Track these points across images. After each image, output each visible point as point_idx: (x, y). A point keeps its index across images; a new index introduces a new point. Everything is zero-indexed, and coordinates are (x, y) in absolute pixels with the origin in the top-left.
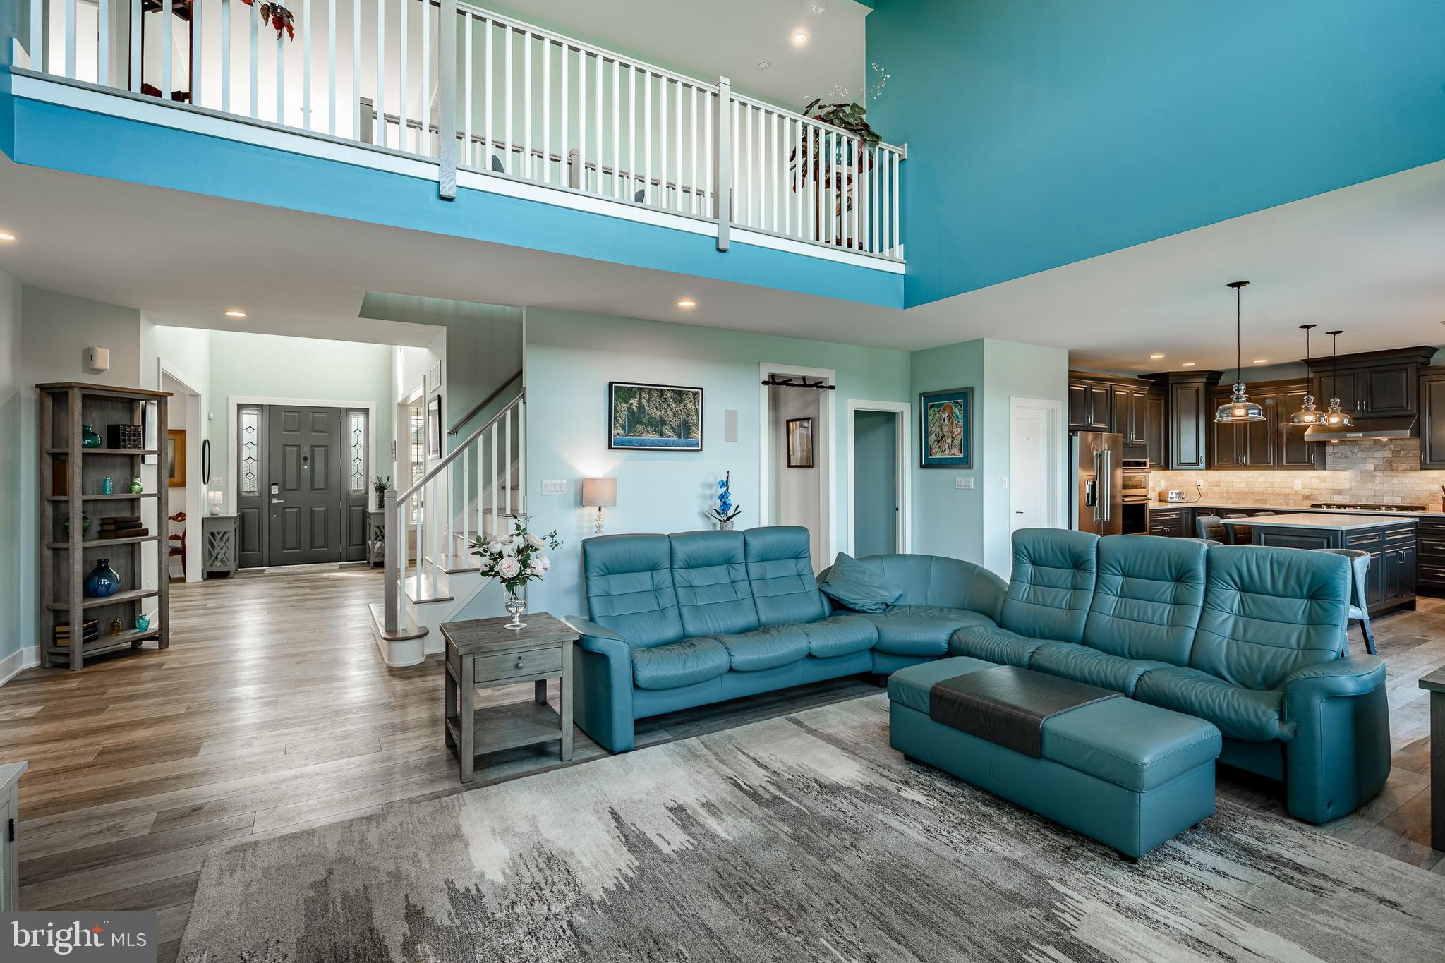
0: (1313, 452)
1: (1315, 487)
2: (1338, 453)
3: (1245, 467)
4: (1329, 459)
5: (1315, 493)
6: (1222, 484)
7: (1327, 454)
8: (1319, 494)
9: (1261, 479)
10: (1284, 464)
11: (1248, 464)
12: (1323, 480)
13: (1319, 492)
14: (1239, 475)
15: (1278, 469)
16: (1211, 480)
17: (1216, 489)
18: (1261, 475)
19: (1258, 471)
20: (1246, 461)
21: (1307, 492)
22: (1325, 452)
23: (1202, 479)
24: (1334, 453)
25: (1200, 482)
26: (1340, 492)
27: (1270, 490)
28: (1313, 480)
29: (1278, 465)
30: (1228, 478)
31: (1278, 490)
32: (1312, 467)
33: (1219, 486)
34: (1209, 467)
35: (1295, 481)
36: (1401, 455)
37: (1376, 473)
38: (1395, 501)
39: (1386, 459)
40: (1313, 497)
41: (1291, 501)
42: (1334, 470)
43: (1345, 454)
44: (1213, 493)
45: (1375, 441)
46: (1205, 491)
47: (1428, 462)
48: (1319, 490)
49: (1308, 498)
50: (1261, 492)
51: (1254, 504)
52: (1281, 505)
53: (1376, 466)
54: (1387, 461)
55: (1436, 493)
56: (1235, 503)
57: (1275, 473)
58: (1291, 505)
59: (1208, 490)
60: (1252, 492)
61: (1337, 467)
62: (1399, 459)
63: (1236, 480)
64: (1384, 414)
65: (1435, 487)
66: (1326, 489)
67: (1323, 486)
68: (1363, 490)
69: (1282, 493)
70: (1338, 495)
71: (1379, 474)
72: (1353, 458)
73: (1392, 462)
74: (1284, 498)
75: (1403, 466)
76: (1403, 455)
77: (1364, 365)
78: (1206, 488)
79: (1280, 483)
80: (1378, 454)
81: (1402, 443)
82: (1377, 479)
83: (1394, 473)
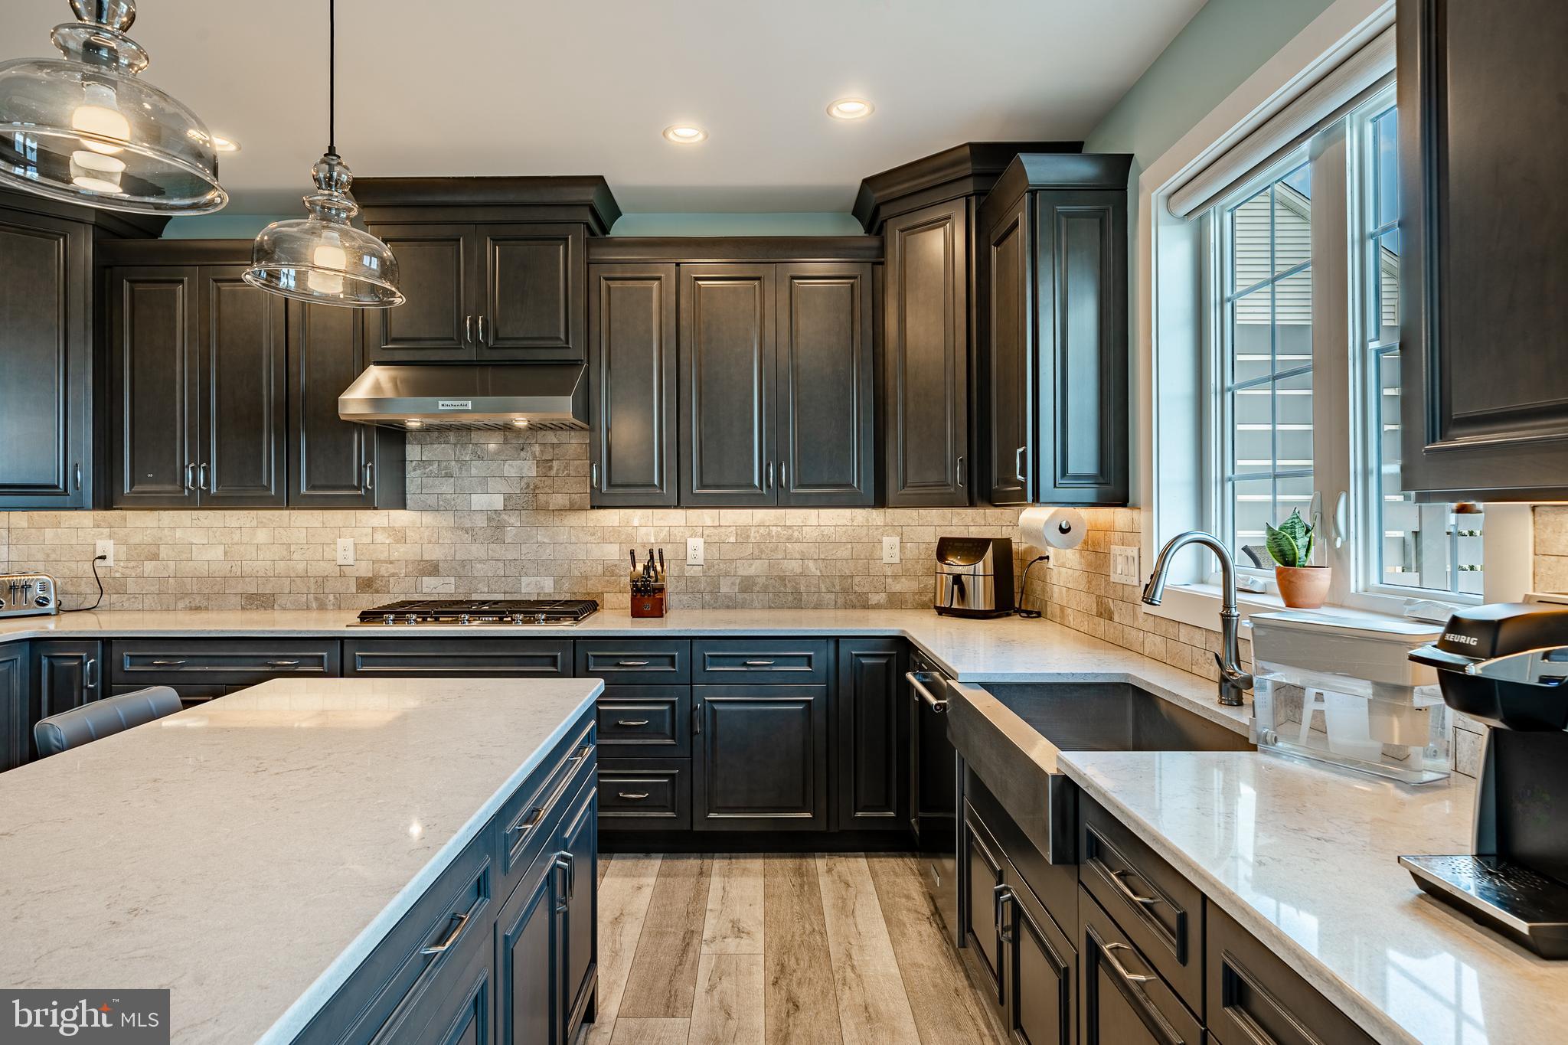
0: (369, 458)
1: (383, 556)
2: (430, 462)
3: (209, 502)
4: (414, 479)
5: (383, 572)
7: (409, 467)
8: (393, 575)
9: (262, 536)
10: (303, 490)
11: (214, 490)
12: (400, 536)
13: (392, 569)
14: (206, 523)
15: (288, 507)
16: (136, 539)
17: (149, 567)
18: (261, 525)
19: (254, 513)
20: (207, 482)
21: (365, 570)
22: (404, 460)
23: (110, 537)
24: (423, 464)
25: (106, 546)
26: (433, 569)
27: (281, 566)
28: (380, 537)
29: (289, 500)
30: (179, 533)
31: (300, 567)
32: (366, 502)
33: (155, 557)
34: (106, 498)
35: (338, 539)
36: (553, 473)
37: (506, 517)
38: (542, 588)
39: (525, 480)
40: (378, 584)
41: (331, 597)
42: (424, 509)
43: (446, 468)
44: (140, 580)
45: (505, 435)
46: (118, 575)
47: (604, 489)
48: (391, 562)
49: (369, 587)
50: (261, 574)
51: (243, 608)
52: (308, 608)
53: (508, 498)
54: (528, 486)
55: (616, 566)
56: (198, 609)
57: (293, 519)
58: (331, 608)
59: (128, 572)
60: (239, 574)
61: (429, 502)
62: (549, 482)
63: (198, 538)
64: (520, 355)
65: (613, 552)
66: (406, 561)
67: (400, 552)
68: (481, 561)
69: (309, 575)
70: (430, 575)
71: (513, 519)
72: (463, 480)
73: (536, 487)
74: (313, 587)
75: (559, 500)
76: (557, 470)
77: (480, 215)
78: (122, 564)
79: (306, 547)
80: (511, 469)
81: (555, 441)
82: (510, 534)
83: (541, 517)
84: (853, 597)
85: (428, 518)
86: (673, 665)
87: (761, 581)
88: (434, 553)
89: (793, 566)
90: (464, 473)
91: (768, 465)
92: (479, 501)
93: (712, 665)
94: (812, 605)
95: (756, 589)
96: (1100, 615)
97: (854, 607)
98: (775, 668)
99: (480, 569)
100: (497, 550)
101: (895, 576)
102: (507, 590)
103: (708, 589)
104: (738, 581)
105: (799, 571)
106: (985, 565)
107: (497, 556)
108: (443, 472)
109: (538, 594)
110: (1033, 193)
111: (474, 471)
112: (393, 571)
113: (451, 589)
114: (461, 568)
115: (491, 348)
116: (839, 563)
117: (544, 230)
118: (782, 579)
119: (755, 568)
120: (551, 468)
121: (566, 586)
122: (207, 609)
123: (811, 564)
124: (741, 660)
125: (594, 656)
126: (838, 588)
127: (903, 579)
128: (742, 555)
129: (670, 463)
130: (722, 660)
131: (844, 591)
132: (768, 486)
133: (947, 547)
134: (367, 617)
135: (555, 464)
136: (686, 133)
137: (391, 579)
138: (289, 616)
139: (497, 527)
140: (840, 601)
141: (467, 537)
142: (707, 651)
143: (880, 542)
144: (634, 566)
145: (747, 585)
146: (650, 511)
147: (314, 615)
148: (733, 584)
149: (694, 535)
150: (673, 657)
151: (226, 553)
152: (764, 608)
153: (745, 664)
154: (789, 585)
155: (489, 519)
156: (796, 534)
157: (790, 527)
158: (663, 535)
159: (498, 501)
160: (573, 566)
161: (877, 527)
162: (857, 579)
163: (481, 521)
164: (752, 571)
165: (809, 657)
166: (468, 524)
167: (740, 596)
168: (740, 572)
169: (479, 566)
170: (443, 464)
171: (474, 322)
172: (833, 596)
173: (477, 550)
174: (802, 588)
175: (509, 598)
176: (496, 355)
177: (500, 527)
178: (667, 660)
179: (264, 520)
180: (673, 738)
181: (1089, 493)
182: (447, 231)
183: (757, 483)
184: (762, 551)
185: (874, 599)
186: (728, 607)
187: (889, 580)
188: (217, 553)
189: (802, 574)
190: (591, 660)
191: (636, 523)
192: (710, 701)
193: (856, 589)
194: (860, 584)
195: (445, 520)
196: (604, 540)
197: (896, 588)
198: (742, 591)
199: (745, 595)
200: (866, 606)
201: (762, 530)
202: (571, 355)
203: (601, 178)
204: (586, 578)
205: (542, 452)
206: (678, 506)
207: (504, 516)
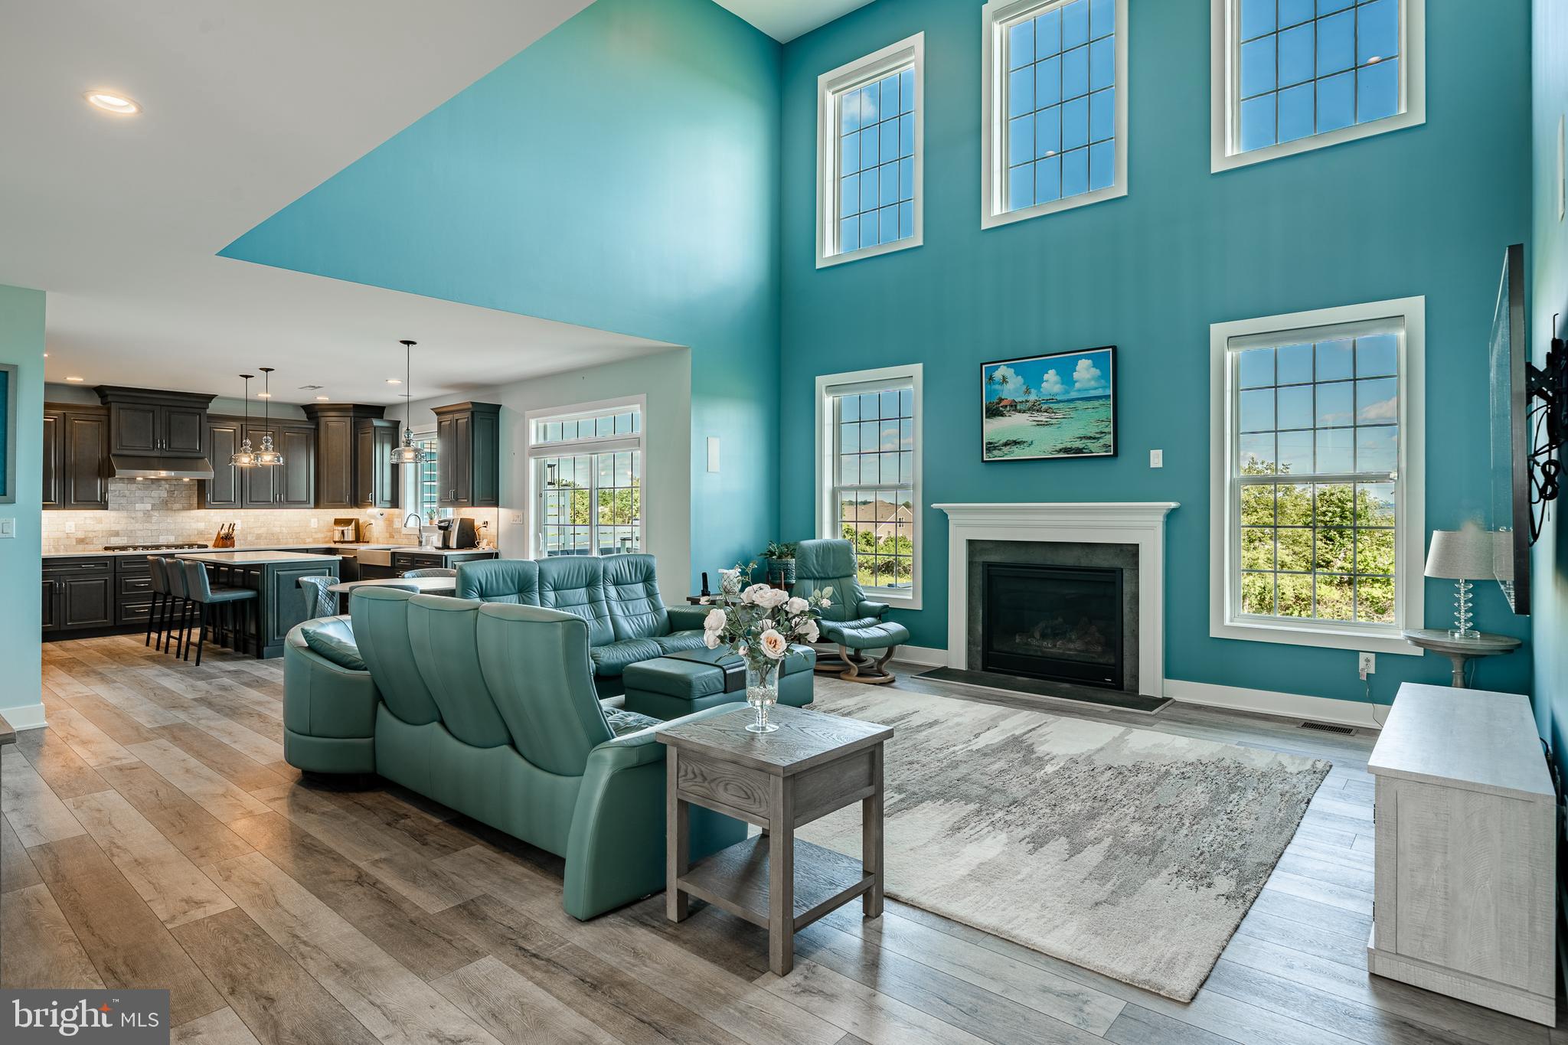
0: (106, 490)
2: (115, 490)
8: (95, 537)
10: (73, 502)
13: (94, 534)
21: (80, 535)
22: (109, 489)
24: (112, 491)
26: (117, 534)
28: (88, 521)
35: (67, 522)
36: (175, 495)
38: (169, 540)
39: (162, 498)
41: (63, 546)
42: (115, 510)
43: (123, 493)
47: (212, 502)
48: (95, 531)
53: (153, 505)
62: (173, 499)
64: (179, 454)
65: (201, 526)
67: (99, 527)
68: (141, 530)
70: (115, 536)
71: (156, 513)
73: (167, 501)
75: (177, 506)
77: (162, 403)
80: (155, 494)
82: (154, 519)
83: (169, 512)
84: (300, 540)
85: (117, 514)
87: (264, 535)
88: (116, 527)
89: (277, 530)
90: (131, 496)
91: (277, 494)
92: (138, 506)
94: (284, 543)
95: (262, 538)
96: (390, 537)
97: (300, 543)
99: (139, 534)
100: (148, 526)
101: (316, 532)
103: (243, 539)
104: (254, 535)
106: (352, 526)
107: (148, 528)
108: (122, 495)
109: (168, 542)
110: (375, 428)
111: (137, 495)
113: (126, 541)
114: (130, 533)
115: (167, 452)
116: (295, 528)
117: (190, 410)
118: (272, 534)
119: (263, 531)
121: (180, 539)
126: (294, 537)
128: (257, 526)
129: (238, 493)
131: (297, 538)
132: (276, 502)
133: (338, 522)
134: (106, 549)
139: (148, 517)
140: (295, 541)
141: (133, 521)
143: (311, 521)
145: (259, 537)
146: (218, 510)
154: (275, 536)
155: (144, 514)
156: (278, 518)
157: (275, 516)
158: (224, 519)
159: (148, 507)
161: (309, 516)
162: (301, 534)
163: (140, 514)
164: (260, 532)
166: (134, 516)
167: (255, 541)
168: (256, 532)
171: (161, 441)
172: (292, 540)
173: (138, 526)
174: (280, 537)
175: (154, 544)
176: (169, 454)
177: (150, 516)
181: (388, 505)
182: (149, 407)
183: (271, 500)
184: (264, 524)
185: (308, 540)
187: (313, 534)
189: (280, 532)
191: (212, 515)
193: (301, 537)
195: (126, 514)
196: (198, 521)
197: (316, 536)
198: (256, 539)
199: (258, 540)
200: (305, 543)
201: (264, 517)
202: (201, 455)
204: (190, 536)
205: (170, 488)
206: (242, 508)
207: (151, 512)
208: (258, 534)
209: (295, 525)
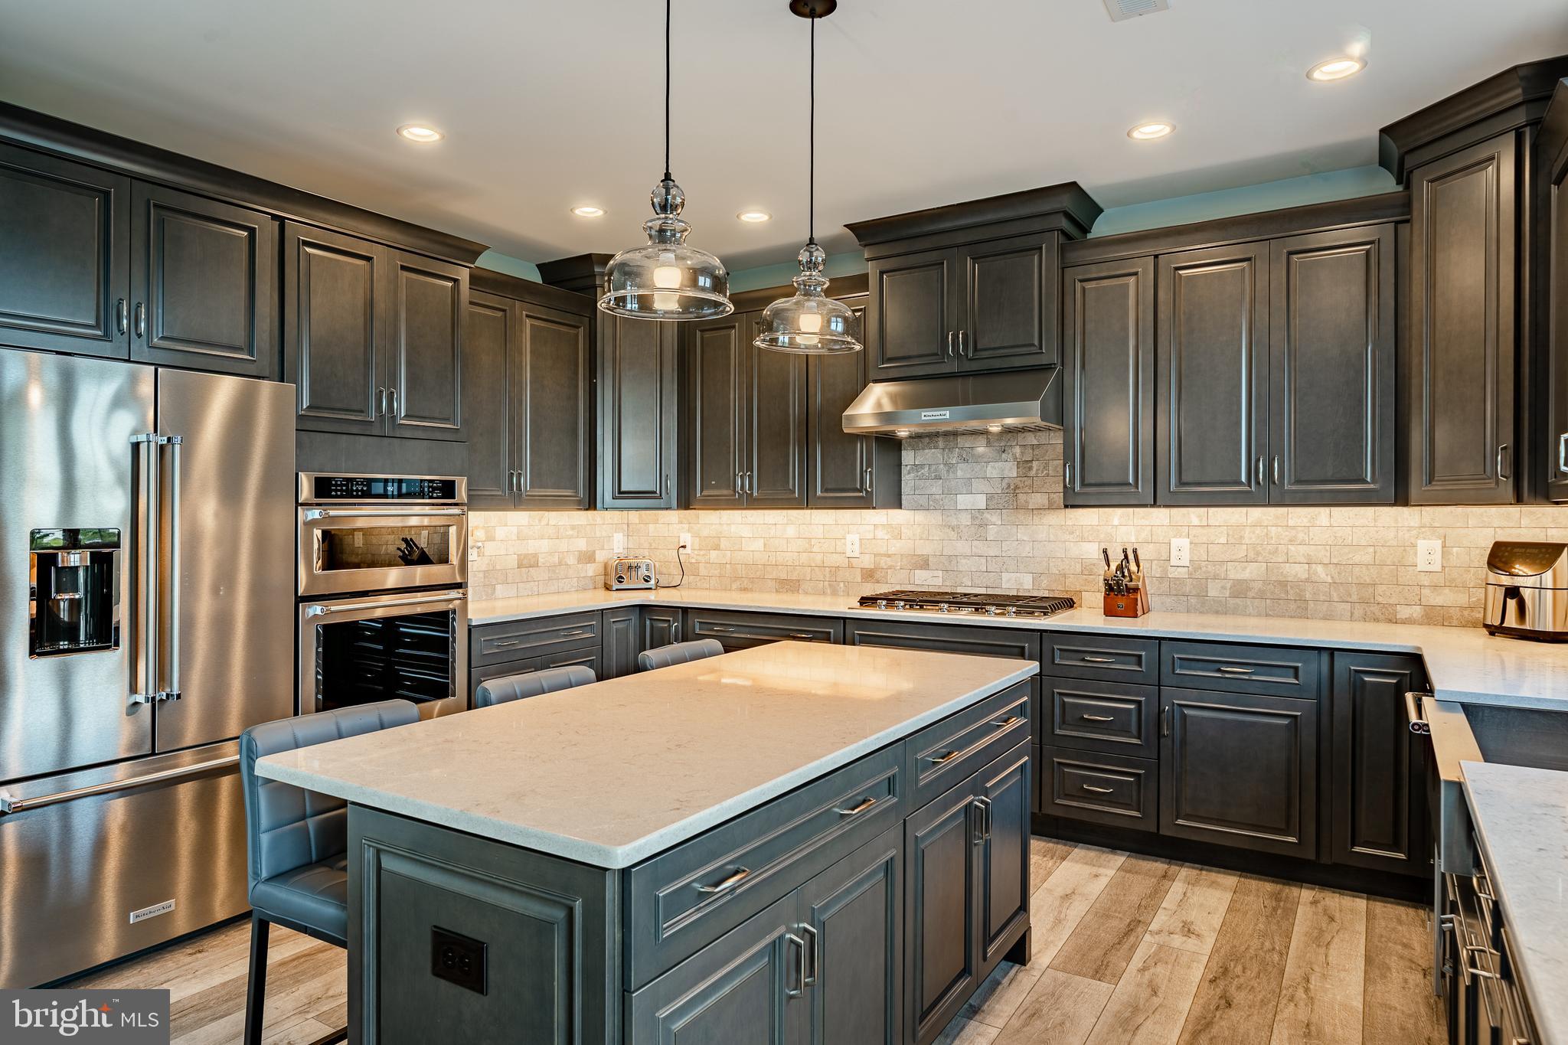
0: (869, 465)
1: (883, 551)
2: (922, 466)
3: (751, 502)
4: (908, 480)
5: (883, 564)
6: (723, 544)
7: (904, 471)
8: (890, 568)
10: (819, 493)
11: (755, 494)
12: (897, 533)
14: (751, 520)
15: (807, 508)
16: (705, 533)
17: (713, 555)
19: (785, 512)
20: (751, 487)
21: (867, 562)
22: (900, 465)
23: (689, 531)
24: (916, 467)
25: (686, 538)
26: (924, 564)
27: (804, 557)
28: (881, 534)
29: (807, 500)
30: (733, 528)
31: (819, 558)
32: (865, 502)
33: (717, 548)
34: (685, 502)
35: (848, 535)
36: (1033, 473)
37: (988, 516)
38: (1021, 584)
39: (1006, 481)
40: (878, 575)
41: (842, 585)
42: (916, 508)
43: (936, 470)
44: (708, 565)
45: (987, 438)
46: (693, 561)
47: (1077, 488)
48: (889, 556)
49: (871, 577)
50: (790, 563)
51: (777, 591)
52: (824, 593)
53: (990, 497)
54: (1009, 486)
55: (1094, 565)
56: (745, 590)
57: (813, 517)
58: (842, 594)
59: (699, 558)
60: (774, 563)
61: (921, 502)
62: (1028, 482)
63: (746, 532)
64: (997, 364)
66: (902, 555)
67: (896, 547)
69: (825, 565)
70: (921, 568)
71: (994, 518)
72: (950, 482)
73: (1017, 487)
74: (828, 575)
75: (1038, 499)
76: (1037, 470)
77: (961, 238)
78: (696, 552)
79: (824, 541)
80: (993, 470)
81: (1035, 442)
82: (992, 532)
83: (1021, 516)
84: (1375, 609)
85: (920, 517)
86: (1140, 664)
87: (1258, 585)
88: (926, 549)
89: (1299, 571)
90: (951, 475)
91: (1258, 461)
92: (964, 501)
93: (1181, 667)
94: (1321, 615)
95: (1251, 594)
97: (1377, 620)
98: (1254, 678)
99: (965, 565)
100: (980, 547)
101: (1435, 587)
102: (989, 585)
103: (1194, 593)
104: (1228, 586)
105: (1305, 576)
106: (1556, 576)
107: (980, 552)
108: (933, 475)
109: (1018, 590)
111: (959, 473)
112: (890, 563)
113: (939, 582)
114: (948, 563)
115: (971, 360)
116: (1357, 569)
117: (1018, 243)
118: (1283, 584)
119: (1248, 572)
120: (1030, 468)
121: (1045, 583)
122: (751, 590)
123: (1320, 569)
124: (1216, 666)
125: (1060, 650)
126: (1355, 598)
127: (1447, 591)
128: (1234, 557)
129: (1146, 463)
130: (1193, 663)
131: (1364, 601)
132: (1258, 483)
133: (1502, 555)
134: (865, 601)
135: (1035, 464)
136: (1152, 131)
137: (889, 570)
138: (810, 598)
139: (980, 526)
140: (1359, 611)
141: (953, 535)
142: (1177, 653)
143: (1414, 546)
144: (1109, 566)
145: (1240, 590)
146: (1130, 510)
147: (829, 599)
148: (1224, 588)
149: (1178, 535)
150: (1140, 657)
151: (765, 545)
152: (1259, 615)
153: (1219, 670)
154: (1291, 592)
155: (973, 518)
156: (1301, 536)
157: (1294, 527)
158: (1144, 535)
159: (981, 501)
160: (1051, 565)
161: (1410, 528)
162: (1380, 589)
163: (965, 519)
164: (1246, 575)
165: (1296, 669)
166: (954, 523)
167: (1232, 601)
168: (1232, 575)
169: (964, 561)
170: (933, 467)
171: (955, 337)
172: (1348, 606)
173: (962, 547)
174: (1308, 596)
175: (990, 592)
176: (975, 366)
177: (983, 525)
178: (1134, 659)
179: (792, 518)
180: (1139, 738)
182: (933, 256)
183: (1243, 479)
184: (1258, 554)
185: (1404, 612)
186: (1217, 612)
187: (1426, 592)
188: (758, 545)
189: (1307, 580)
190: (1057, 653)
191: (1116, 522)
192: (1179, 705)
193: (1380, 599)
194: (1385, 594)
195: (934, 518)
196: (1083, 540)
197: (1438, 600)
198: (1234, 596)
199: (1238, 601)
200: (1393, 620)
201: (1258, 531)
202: (1044, 360)
203: (1074, 184)
204: (1065, 576)
205: (1022, 453)
206: (1155, 505)
207: (987, 515)
208: (1238, 582)
209: (1357, 559)
